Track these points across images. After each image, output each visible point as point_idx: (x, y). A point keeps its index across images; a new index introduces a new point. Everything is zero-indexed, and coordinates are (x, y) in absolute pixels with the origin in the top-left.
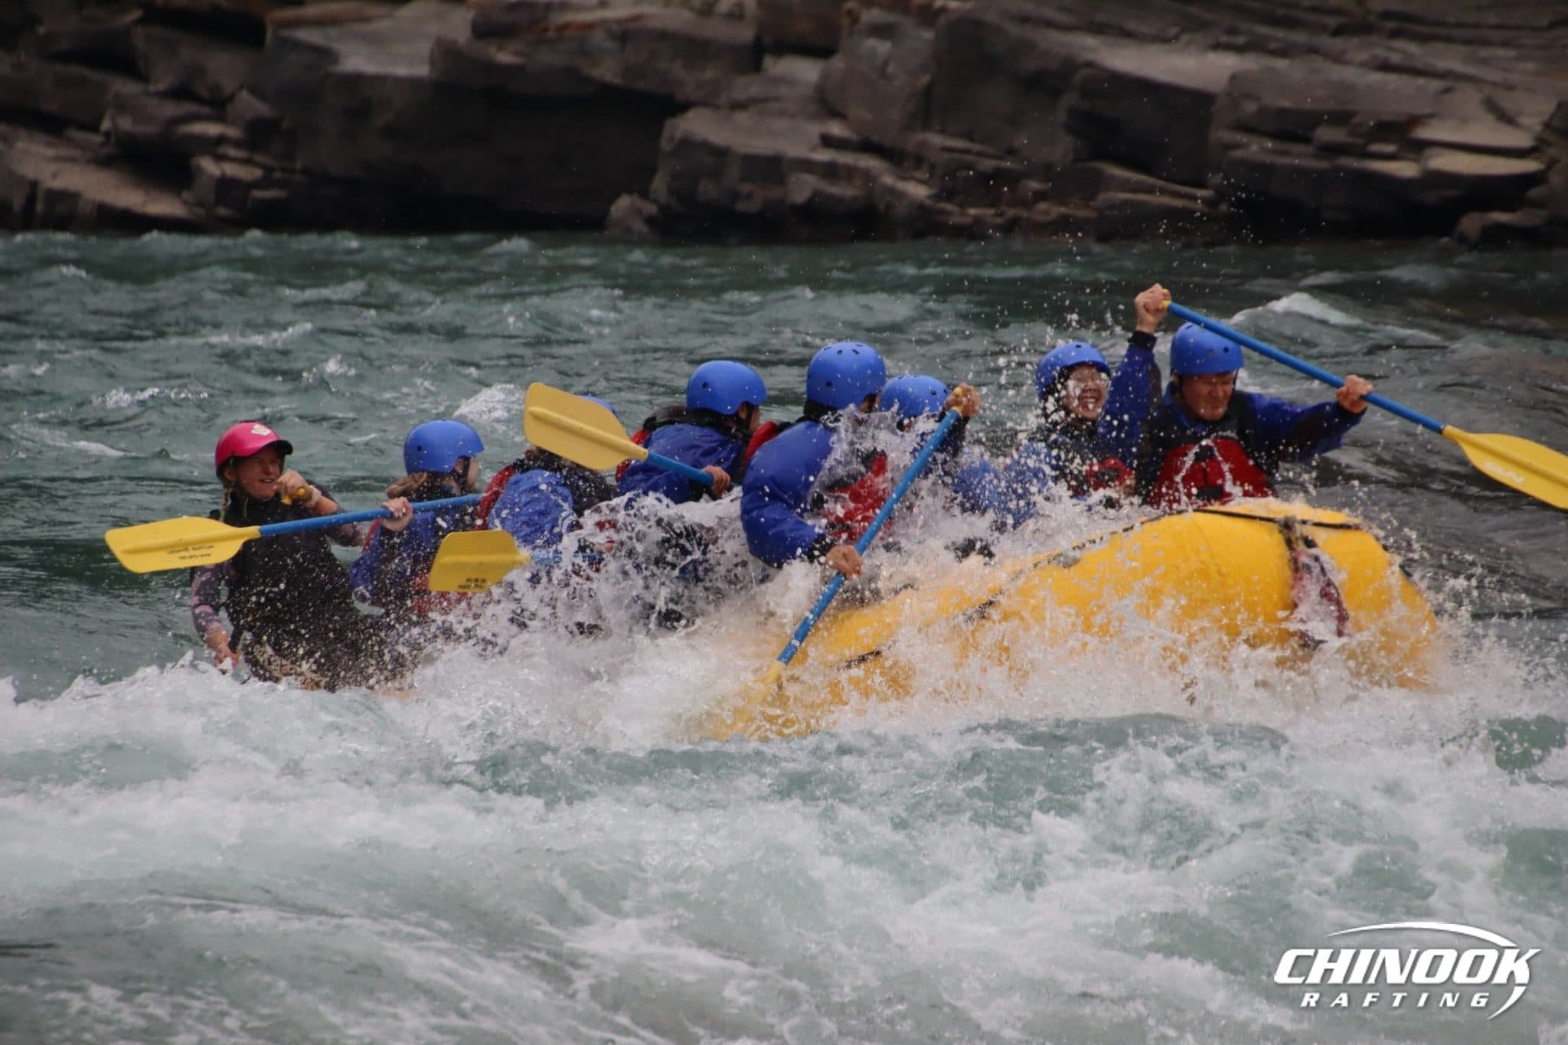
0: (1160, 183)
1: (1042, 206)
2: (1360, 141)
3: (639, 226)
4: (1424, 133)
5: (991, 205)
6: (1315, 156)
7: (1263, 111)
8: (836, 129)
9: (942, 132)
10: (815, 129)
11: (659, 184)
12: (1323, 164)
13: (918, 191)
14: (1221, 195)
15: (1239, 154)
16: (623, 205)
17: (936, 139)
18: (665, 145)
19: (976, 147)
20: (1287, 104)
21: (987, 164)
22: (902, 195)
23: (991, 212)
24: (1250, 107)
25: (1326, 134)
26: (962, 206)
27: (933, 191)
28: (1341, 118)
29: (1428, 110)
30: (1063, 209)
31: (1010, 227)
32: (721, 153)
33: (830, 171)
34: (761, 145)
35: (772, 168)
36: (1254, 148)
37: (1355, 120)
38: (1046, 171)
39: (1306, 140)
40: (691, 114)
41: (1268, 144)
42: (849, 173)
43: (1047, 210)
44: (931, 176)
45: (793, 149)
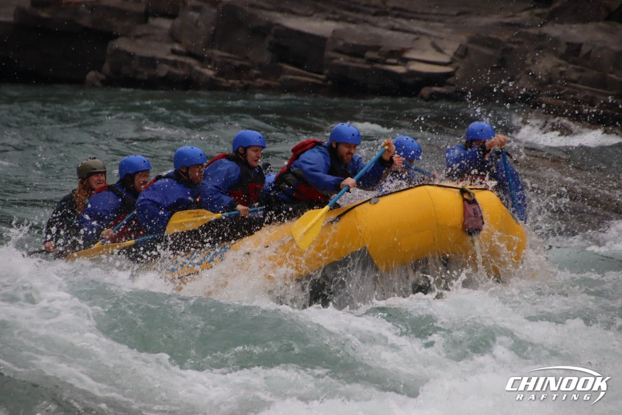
0: (305, 72)
1: (259, 80)
2: (383, 58)
3: (98, 83)
4: (408, 55)
5: (239, 79)
6: (366, 63)
7: (346, 45)
8: (177, 47)
9: (219, 49)
10: (169, 47)
11: (106, 67)
12: (368, 67)
13: (209, 72)
14: (328, 78)
15: (336, 61)
16: (91, 75)
17: (217, 52)
18: (108, 52)
19: (232, 56)
20: (355, 42)
21: (237, 63)
22: (202, 74)
23: (238, 82)
24: (341, 43)
25: (370, 55)
26: (227, 79)
27: (215, 73)
28: (376, 48)
29: (409, 46)
30: (267, 82)
31: (246, 88)
32: (130, 55)
33: (174, 64)
34: (147, 52)
35: (151, 62)
36: (342, 59)
37: (382, 49)
38: (261, 66)
39: (362, 57)
40: (119, 40)
41: (348, 58)
42: (183, 64)
43: (260, 82)
44: (215, 66)
45: (160, 55)
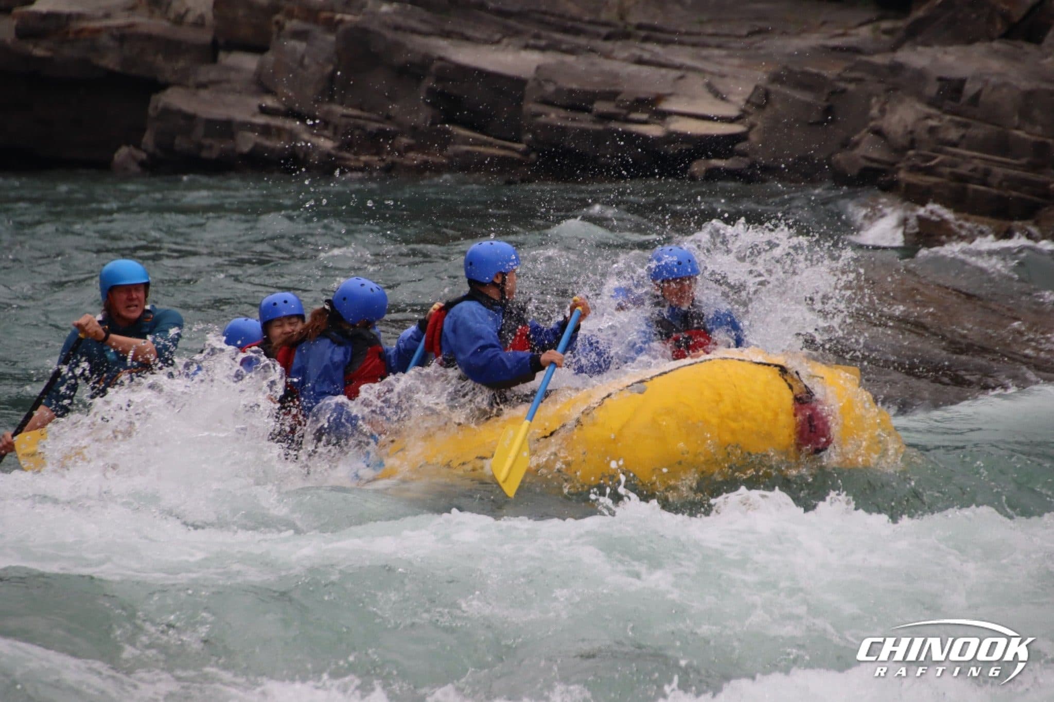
0: (491, 139)
1: (412, 155)
2: (624, 112)
3: (134, 168)
4: (666, 106)
5: (377, 154)
6: (594, 122)
7: (559, 91)
8: (269, 102)
9: (342, 104)
10: (255, 102)
11: (148, 139)
12: (599, 127)
13: (326, 144)
14: (531, 148)
15: (543, 119)
16: (123, 153)
17: (339, 109)
18: (151, 112)
19: (365, 114)
20: (574, 86)
21: (373, 126)
23: (376, 158)
24: (550, 88)
25: (602, 107)
26: (355, 154)
27: (337, 144)
28: (610, 96)
29: (668, 91)
30: (425, 157)
31: (389, 169)
32: (191, 118)
33: (266, 130)
34: (218, 113)
35: (227, 128)
36: (553, 116)
37: (619, 98)
38: (414, 131)
39: (590, 111)
40: (169, 91)
41: (562, 113)
42: (279, 132)
43: (415, 158)
44: (335, 133)
45: (240, 115)
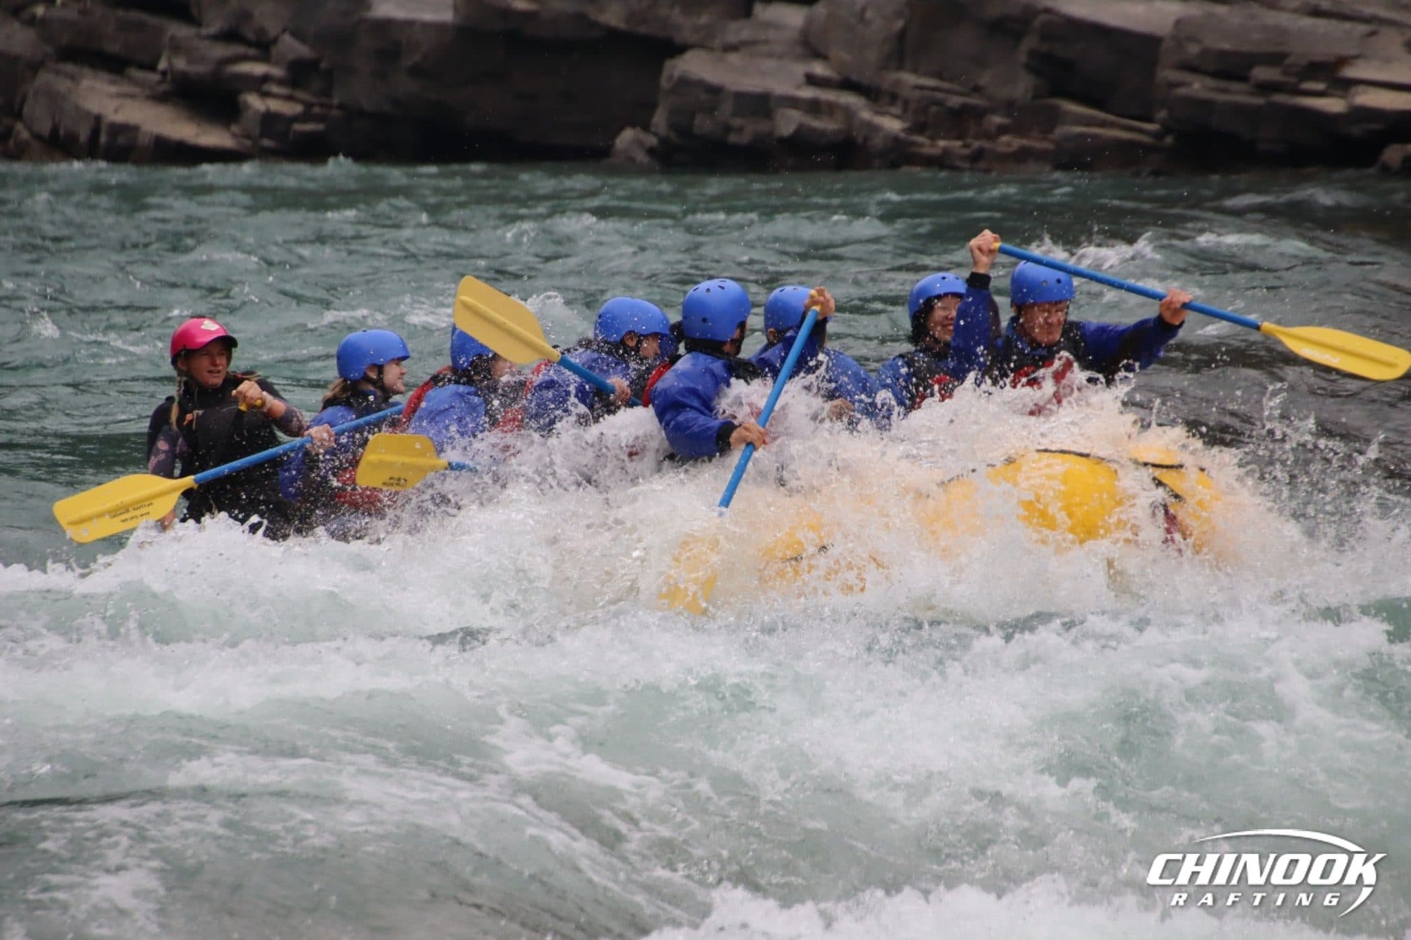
0: (1111, 118)
1: (1005, 139)
2: (1292, 80)
3: (641, 157)
4: (1350, 72)
5: (959, 138)
6: (1251, 93)
7: (1205, 53)
8: (819, 69)
9: (914, 71)
10: (800, 69)
11: (660, 119)
12: (1259, 101)
13: (892, 125)
14: (1166, 130)
15: (1182, 91)
16: (626, 137)
17: (909, 78)
18: (665, 84)
19: (945, 85)
20: (1226, 46)
21: (955, 101)
22: (875, 128)
23: (958, 143)
24: (1194, 49)
25: (1262, 73)
26: (933, 138)
27: (906, 125)
28: (1276, 59)
29: (1355, 52)
30: (1025, 142)
31: (976, 158)
32: (715, 91)
33: (814, 107)
34: (752, 84)
35: (761, 104)
36: (1197, 86)
37: (1289, 61)
38: (1008, 106)
39: (1244, 79)
40: (688, 56)
41: (1210, 82)
42: (831, 109)
43: (1009, 143)
44: (905, 111)
45: (779, 87)
